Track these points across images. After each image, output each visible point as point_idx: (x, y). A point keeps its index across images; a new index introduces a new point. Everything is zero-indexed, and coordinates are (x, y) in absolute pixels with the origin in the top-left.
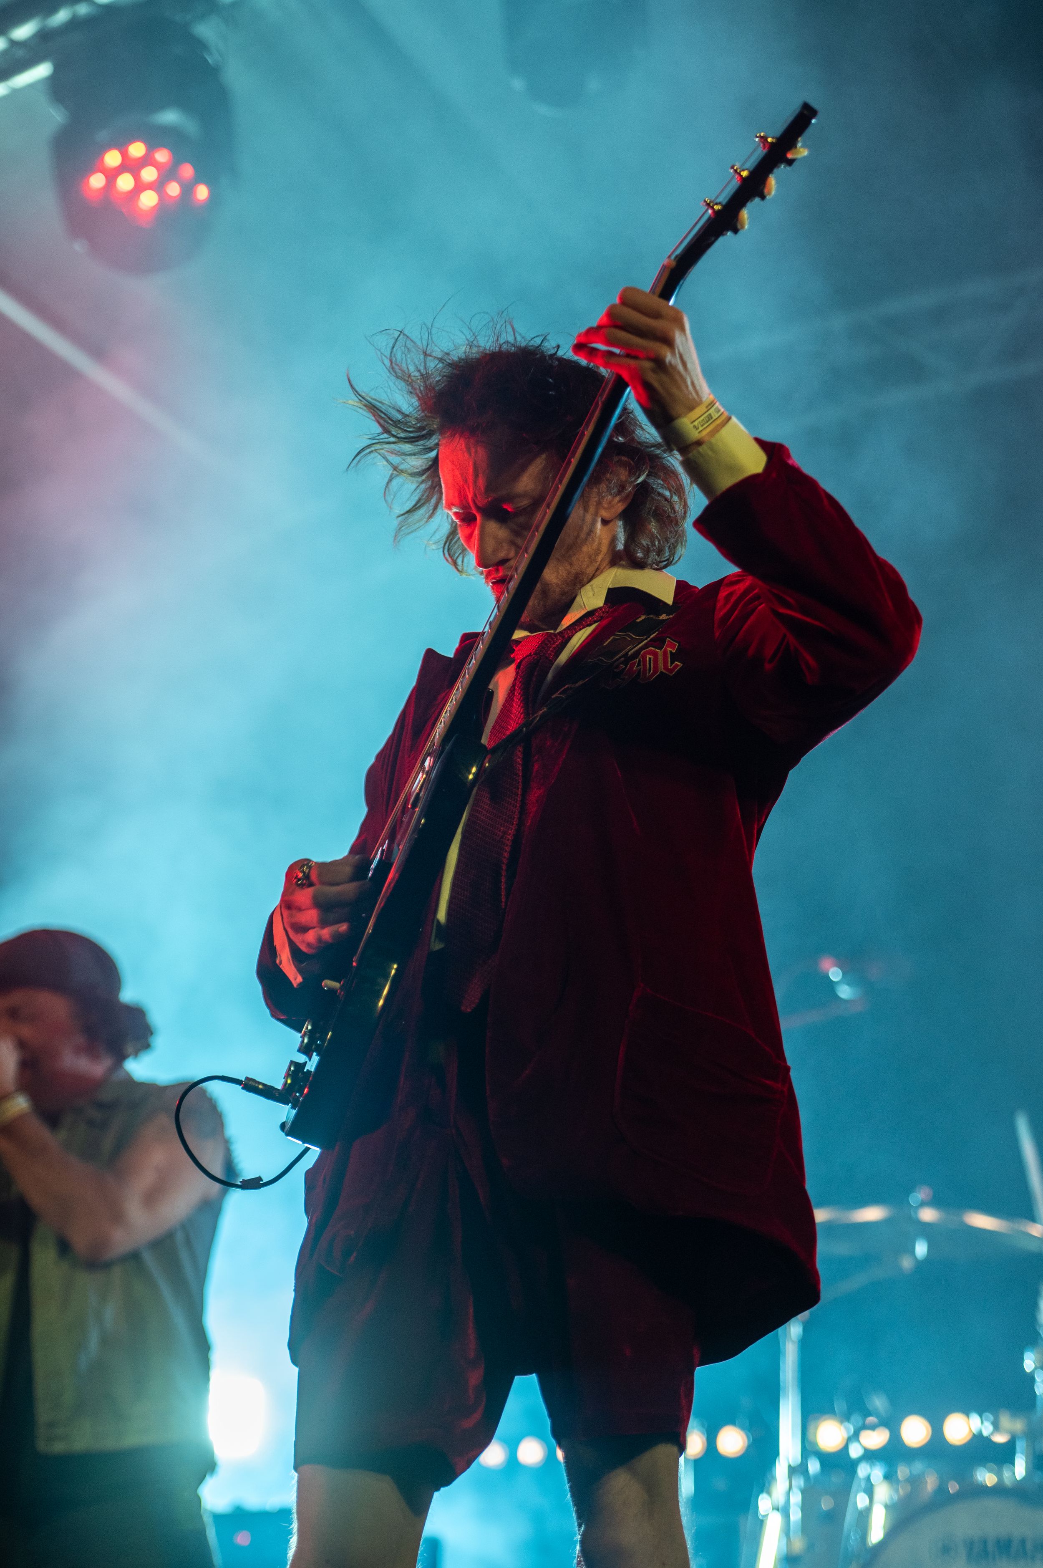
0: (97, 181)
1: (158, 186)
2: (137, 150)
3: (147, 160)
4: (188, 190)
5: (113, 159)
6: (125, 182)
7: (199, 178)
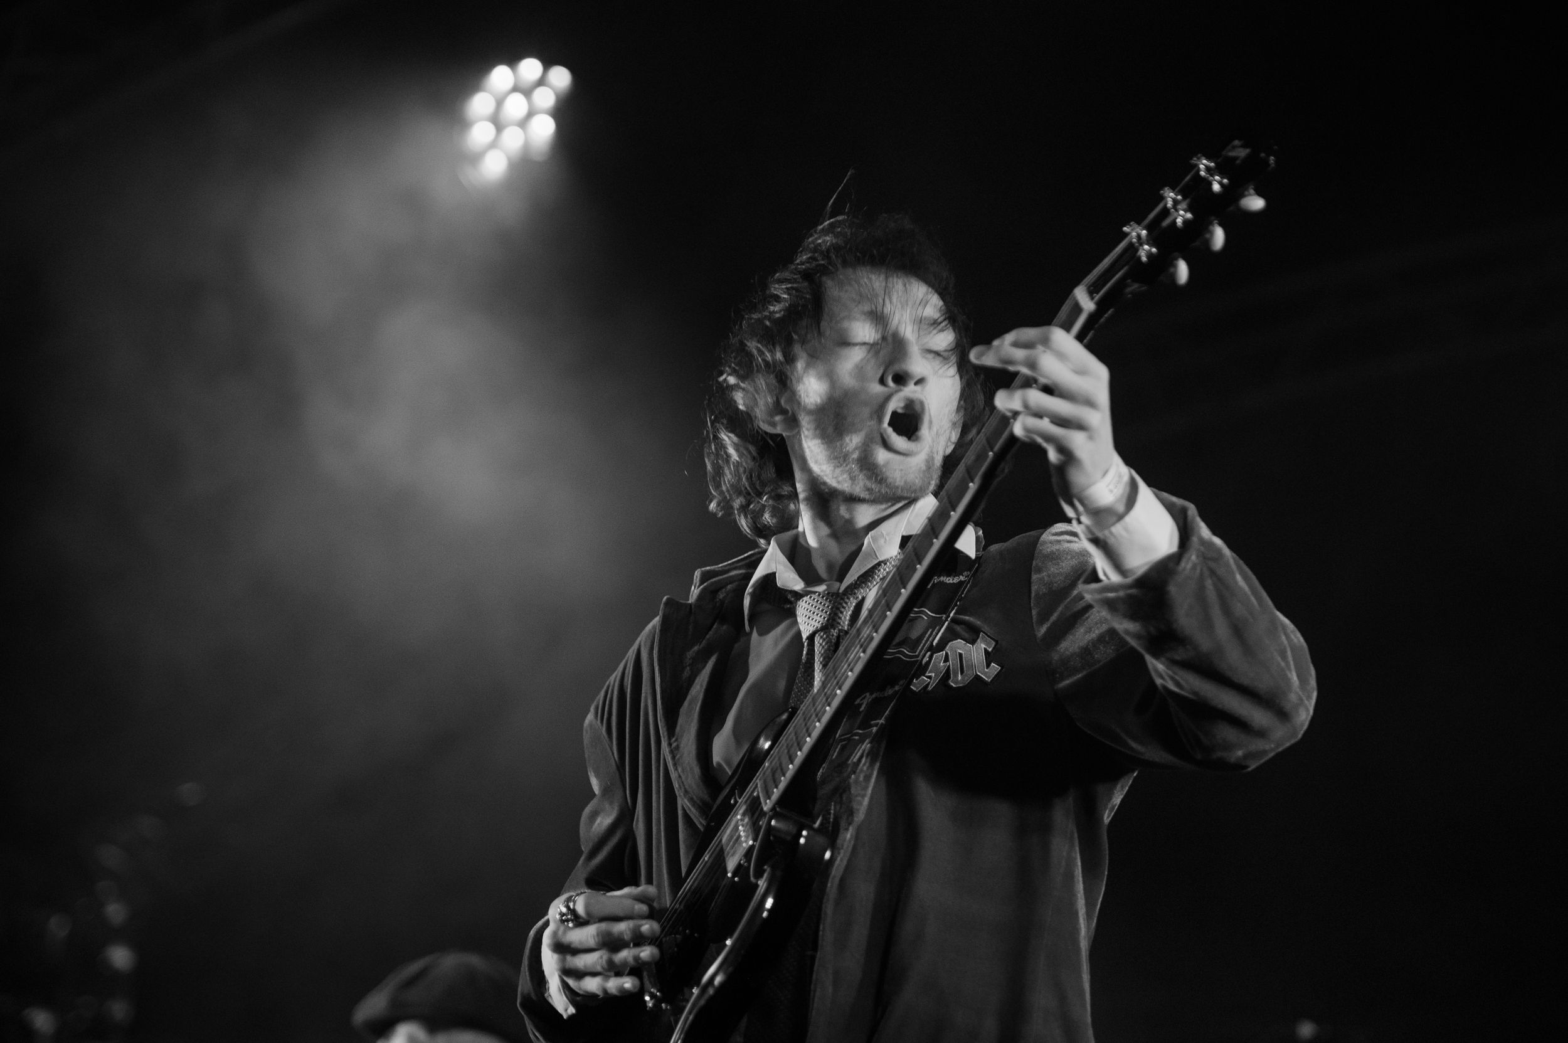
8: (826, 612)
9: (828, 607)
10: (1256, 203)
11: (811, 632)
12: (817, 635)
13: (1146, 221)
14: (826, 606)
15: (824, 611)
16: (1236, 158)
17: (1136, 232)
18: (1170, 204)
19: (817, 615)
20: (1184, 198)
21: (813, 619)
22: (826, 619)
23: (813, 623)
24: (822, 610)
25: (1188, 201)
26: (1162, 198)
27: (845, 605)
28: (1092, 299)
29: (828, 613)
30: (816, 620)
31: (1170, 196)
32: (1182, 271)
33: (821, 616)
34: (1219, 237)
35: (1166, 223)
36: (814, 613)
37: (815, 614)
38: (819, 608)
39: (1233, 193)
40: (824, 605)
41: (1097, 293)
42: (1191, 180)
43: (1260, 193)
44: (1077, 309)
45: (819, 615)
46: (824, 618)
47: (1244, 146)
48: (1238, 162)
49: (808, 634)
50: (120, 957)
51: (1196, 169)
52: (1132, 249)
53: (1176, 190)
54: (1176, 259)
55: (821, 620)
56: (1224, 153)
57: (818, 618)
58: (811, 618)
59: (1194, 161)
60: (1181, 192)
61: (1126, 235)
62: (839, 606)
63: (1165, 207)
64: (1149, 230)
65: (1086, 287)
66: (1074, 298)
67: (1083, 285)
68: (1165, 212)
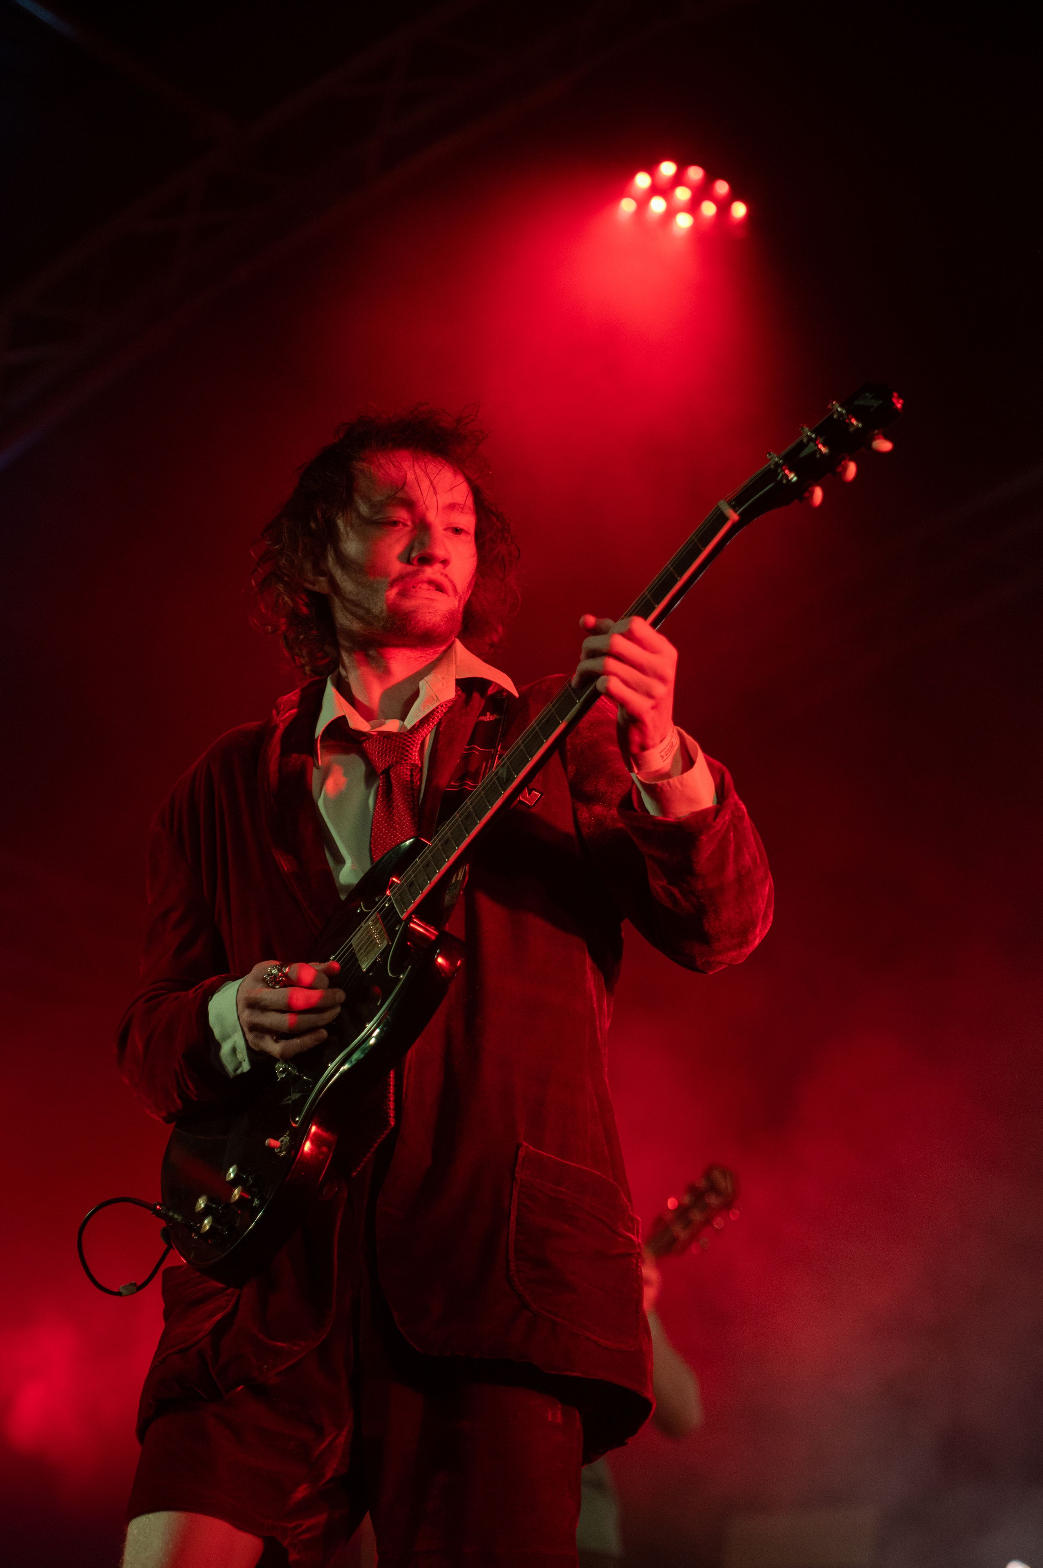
0: (627, 206)
1: (693, 207)
2: (668, 169)
3: (678, 180)
4: (724, 207)
5: (642, 181)
6: (658, 205)
7: (735, 195)
10: (884, 445)
11: (385, 767)
12: (392, 769)
16: (871, 406)
17: (773, 459)
20: (819, 434)
23: (387, 759)
25: (823, 438)
28: (736, 511)
32: (817, 496)
34: (850, 471)
35: (803, 454)
39: (865, 436)
41: (742, 505)
42: (824, 422)
43: (887, 437)
44: (722, 518)
47: (873, 397)
48: (871, 410)
51: (830, 413)
52: (772, 473)
53: (811, 429)
54: (811, 485)
56: (854, 402)
60: (818, 431)
61: (765, 461)
63: (802, 441)
64: (785, 458)
65: (727, 502)
66: (719, 509)
67: (725, 500)
68: (802, 446)
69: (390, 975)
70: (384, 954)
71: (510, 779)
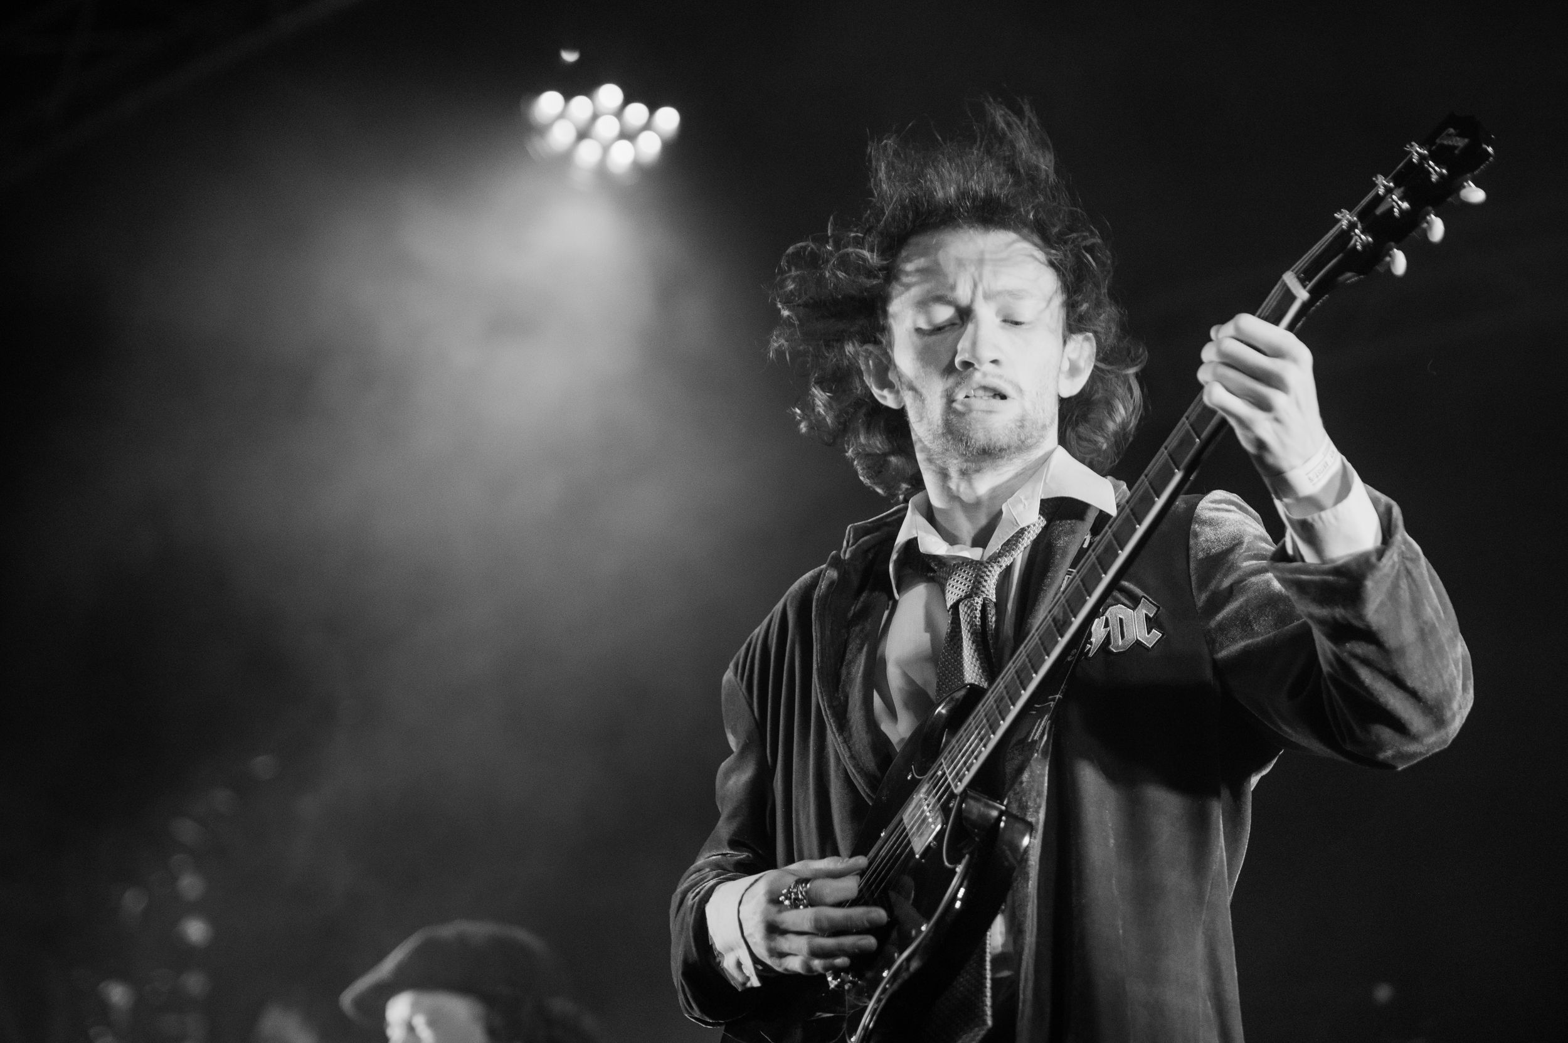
8: (970, 581)
9: (972, 575)
10: (1475, 194)
11: (955, 601)
12: (961, 603)
13: (1359, 208)
14: (970, 574)
15: (968, 580)
16: (1455, 147)
17: (1345, 218)
18: (1381, 191)
19: (961, 583)
20: (1397, 185)
21: (956, 588)
22: (970, 588)
23: (957, 591)
24: (966, 579)
25: (1402, 189)
26: (1375, 185)
27: (988, 573)
28: (1305, 287)
29: (972, 582)
30: (960, 589)
31: (1382, 183)
32: (1400, 263)
33: (965, 585)
34: (1437, 229)
35: (1379, 211)
36: (957, 581)
37: (959, 582)
38: (963, 577)
39: (1451, 185)
40: (968, 573)
41: (1310, 282)
42: (1403, 167)
43: (1479, 185)
44: (1289, 297)
45: (963, 584)
46: (968, 586)
47: (1461, 135)
48: (1456, 152)
49: (952, 603)
50: (196, 930)
51: (1410, 156)
52: (1345, 236)
53: (1388, 179)
54: (1391, 249)
55: (965, 588)
56: (1438, 141)
57: (962, 587)
58: (955, 587)
59: (1408, 148)
60: (1395, 180)
61: (1338, 221)
62: (983, 574)
63: (1378, 194)
64: (1361, 216)
65: (1296, 273)
66: (1285, 285)
67: (1292, 271)
68: (1378, 199)
69: (946, 863)
70: (940, 836)
71: (1067, 623)
